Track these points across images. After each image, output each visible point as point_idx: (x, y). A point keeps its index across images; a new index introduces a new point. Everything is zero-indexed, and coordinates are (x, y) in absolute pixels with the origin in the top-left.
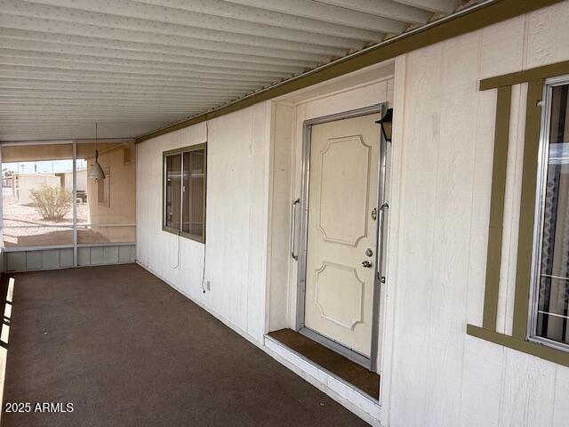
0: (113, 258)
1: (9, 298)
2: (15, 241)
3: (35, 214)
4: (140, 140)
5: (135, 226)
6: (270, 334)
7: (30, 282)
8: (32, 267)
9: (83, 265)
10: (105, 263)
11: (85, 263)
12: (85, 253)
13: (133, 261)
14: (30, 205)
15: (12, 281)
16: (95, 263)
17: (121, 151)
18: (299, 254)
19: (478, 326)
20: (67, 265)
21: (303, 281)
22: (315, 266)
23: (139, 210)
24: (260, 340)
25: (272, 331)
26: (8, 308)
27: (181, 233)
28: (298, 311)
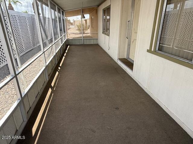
0: (92, 42)
1: (67, 49)
3: (78, 32)
5: (98, 33)
6: (119, 59)
7: (72, 47)
8: (74, 44)
10: (90, 44)
11: (85, 43)
12: (85, 41)
13: (97, 43)
15: (69, 46)
16: (88, 43)
17: (95, 10)
18: (128, 37)
19: (149, 49)
20: (81, 44)
21: (129, 45)
22: (132, 41)
23: (98, 28)
24: (117, 60)
25: (120, 58)
26: (67, 51)
27: (105, 34)
28: (127, 53)
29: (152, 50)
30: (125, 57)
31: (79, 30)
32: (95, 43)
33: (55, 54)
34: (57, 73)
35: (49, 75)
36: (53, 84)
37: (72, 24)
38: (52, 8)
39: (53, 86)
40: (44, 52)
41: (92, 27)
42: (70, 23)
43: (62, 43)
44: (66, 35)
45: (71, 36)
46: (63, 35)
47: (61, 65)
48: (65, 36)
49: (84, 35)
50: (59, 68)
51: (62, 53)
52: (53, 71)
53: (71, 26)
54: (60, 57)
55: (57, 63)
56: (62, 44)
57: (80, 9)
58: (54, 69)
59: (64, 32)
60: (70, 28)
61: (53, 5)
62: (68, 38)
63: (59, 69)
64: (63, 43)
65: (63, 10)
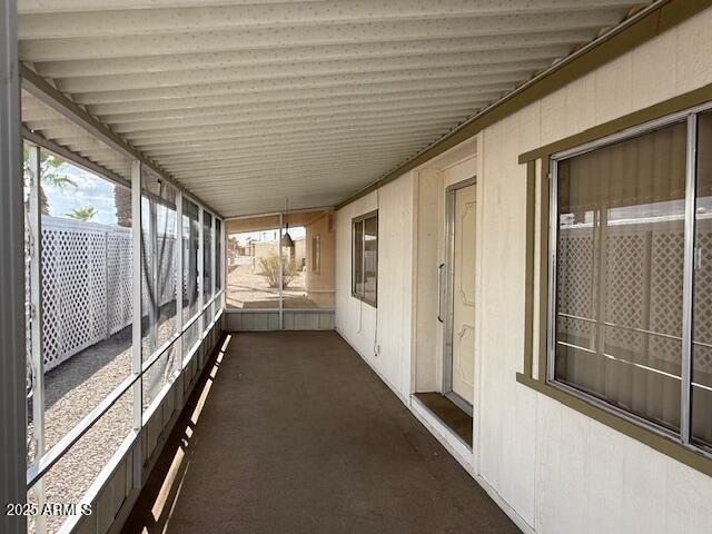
0: (314, 324)
1: (223, 349)
2: (241, 306)
3: (264, 282)
4: (338, 207)
5: (334, 293)
6: (416, 394)
7: (241, 339)
8: (249, 327)
9: (287, 329)
10: (308, 328)
11: (290, 327)
12: (290, 317)
13: (332, 328)
14: (262, 274)
15: (229, 337)
16: (299, 327)
17: (327, 219)
18: (445, 318)
19: (522, 372)
20: (274, 328)
21: (449, 344)
22: (458, 330)
23: (337, 277)
24: (408, 398)
25: (419, 391)
26: (221, 356)
27: (362, 299)
28: (445, 373)
29: (535, 376)
30: (439, 387)
31: (267, 274)
32: (325, 327)
33: (177, 374)
34: (180, 453)
35: (145, 466)
36: (157, 511)
37: (242, 251)
38: (185, 212)
39: (157, 519)
40: (140, 376)
41: (314, 268)
42: (237, 248)
43: (206, 327)
44: (223, 295)
45: (237, 296)
46: (214, 296)
47: (194, 419)
48: (217, 300)
49: (287, 293)
50: (189, 432)
51: (201, 368)
52: (163, 443)
53: (239, 260)
54: (194, 382)
55: (180, 408)
56: (206, 333)
57: (278, 216)
58: (166, 436)
59: (218, 286)
60: (236, 267)
61: (190, 205)
62: (229, 302)
63: (186, 437)
64: (210, 326)
65: (220, 216)
